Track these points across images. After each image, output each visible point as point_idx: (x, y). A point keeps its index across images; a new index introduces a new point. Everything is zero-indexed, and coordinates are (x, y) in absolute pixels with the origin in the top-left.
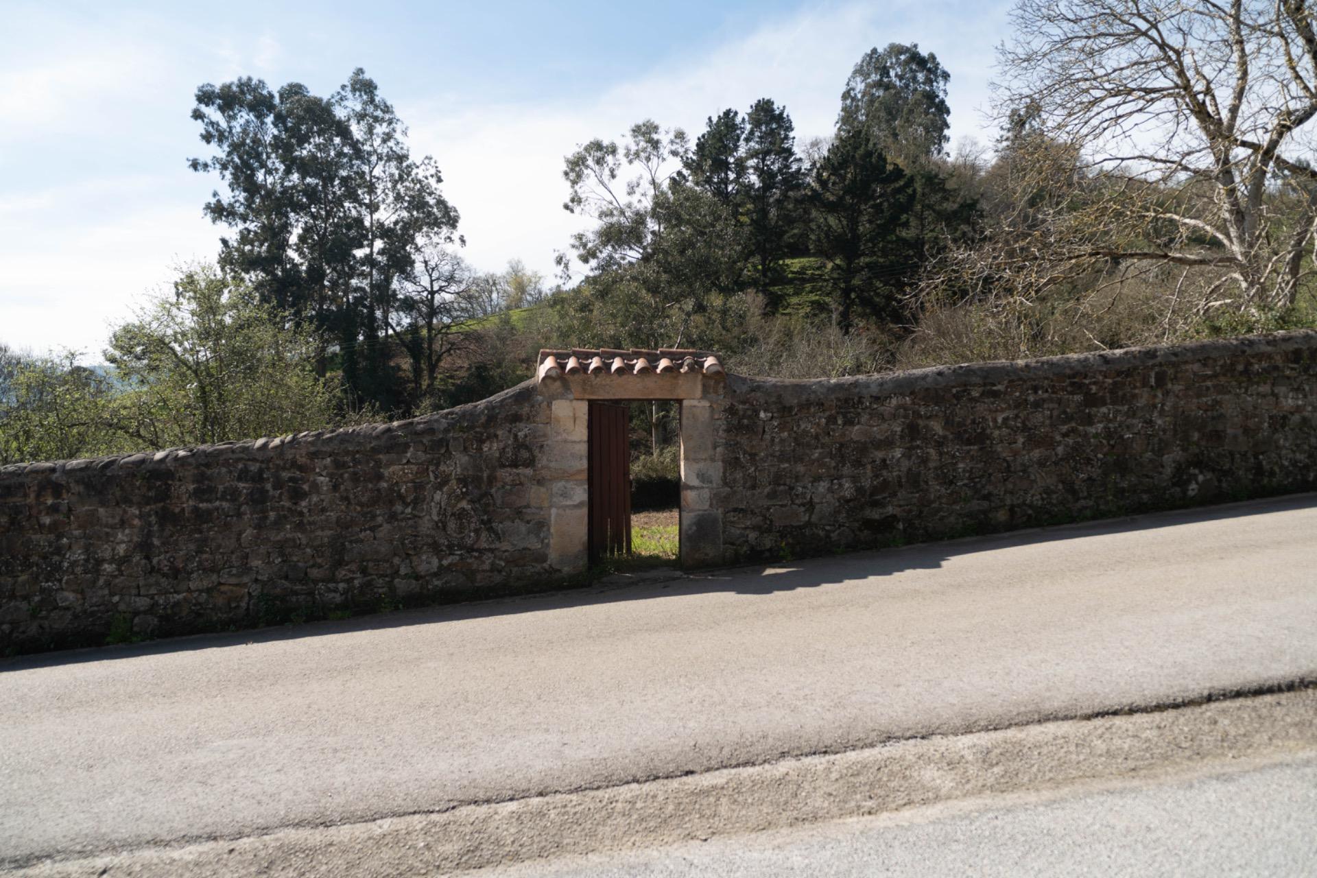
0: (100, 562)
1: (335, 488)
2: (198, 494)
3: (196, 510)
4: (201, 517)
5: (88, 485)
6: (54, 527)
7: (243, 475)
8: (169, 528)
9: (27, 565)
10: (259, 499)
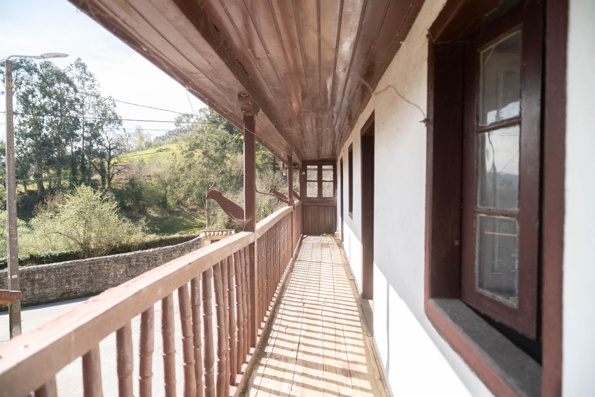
0: (117, 275)
1: (163, 259)
2: (137, 261)
3: (136, 264)
4: (137, 265)
5: (115, 261)
6: (108, 269)
7: (145, 257)
8: (131, 268)
9: (102, 276)
10: (148, 261)
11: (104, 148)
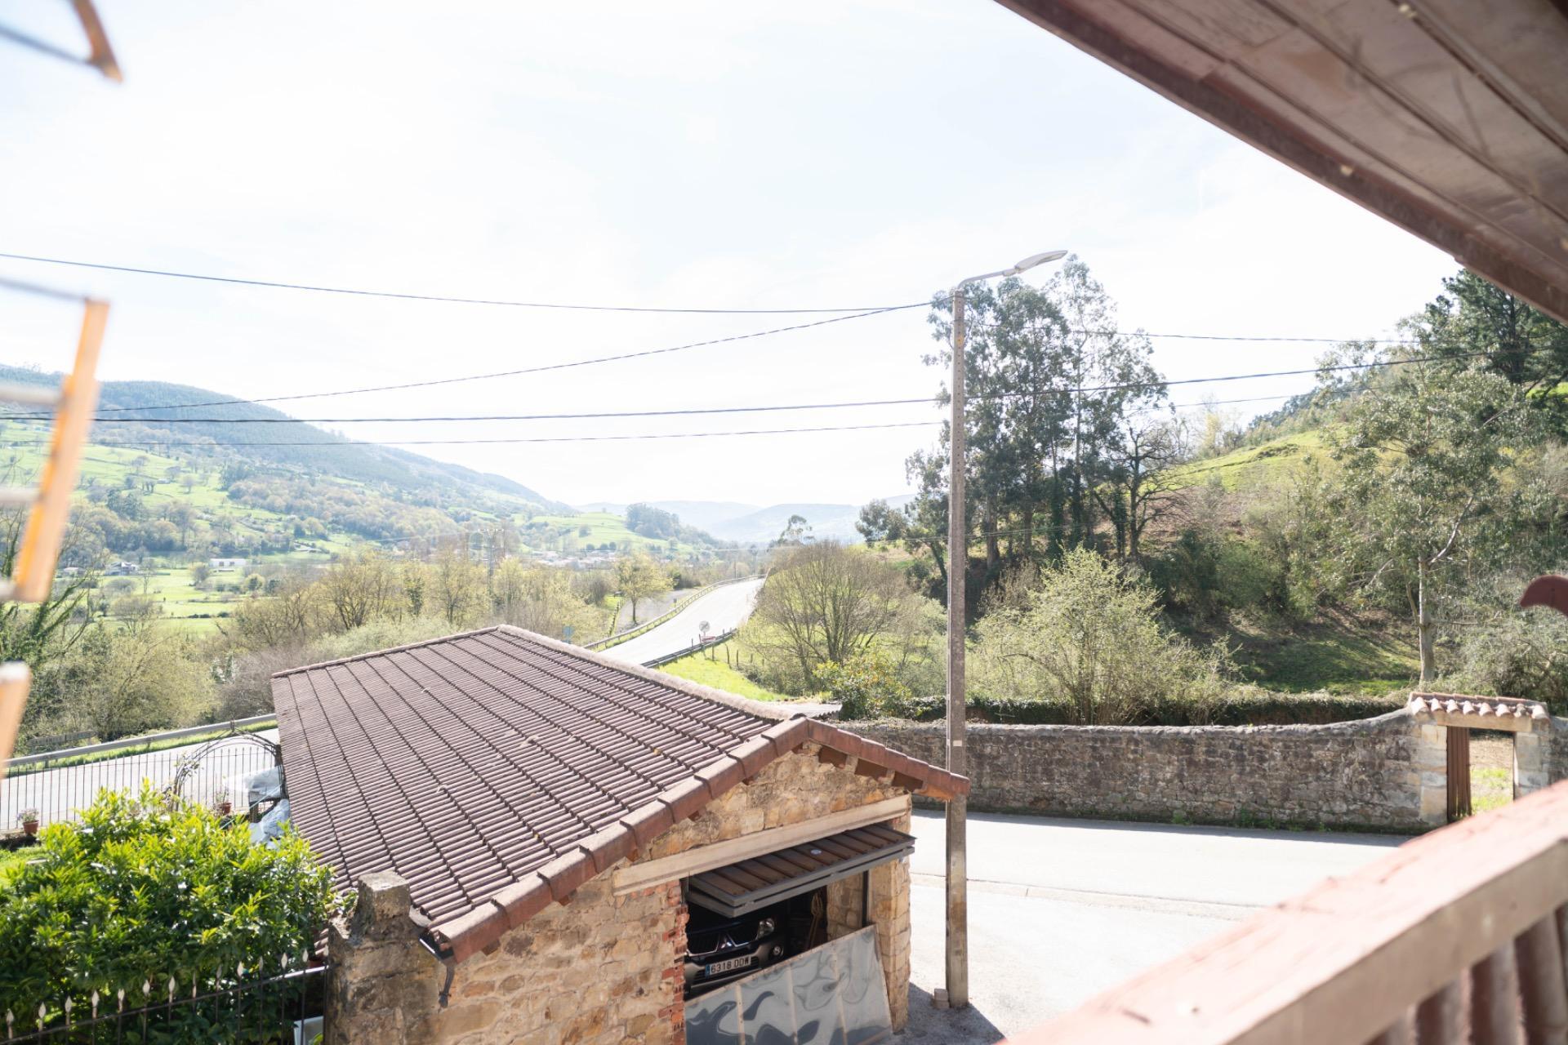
0: (1157, 780)
1: (1285, 759)
2: (1208, 753)
3: (1206, 760)
4: (1209, 764)
5: (1152, 742)
6: (1134, 760)
7: (1232, 746)
8: (1193, 769)
9: (1121, 777)
10: (1240, 759)
11: (1123, 456)
